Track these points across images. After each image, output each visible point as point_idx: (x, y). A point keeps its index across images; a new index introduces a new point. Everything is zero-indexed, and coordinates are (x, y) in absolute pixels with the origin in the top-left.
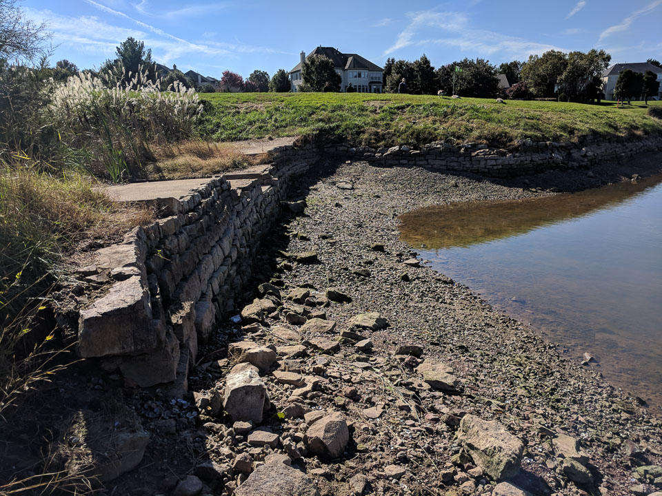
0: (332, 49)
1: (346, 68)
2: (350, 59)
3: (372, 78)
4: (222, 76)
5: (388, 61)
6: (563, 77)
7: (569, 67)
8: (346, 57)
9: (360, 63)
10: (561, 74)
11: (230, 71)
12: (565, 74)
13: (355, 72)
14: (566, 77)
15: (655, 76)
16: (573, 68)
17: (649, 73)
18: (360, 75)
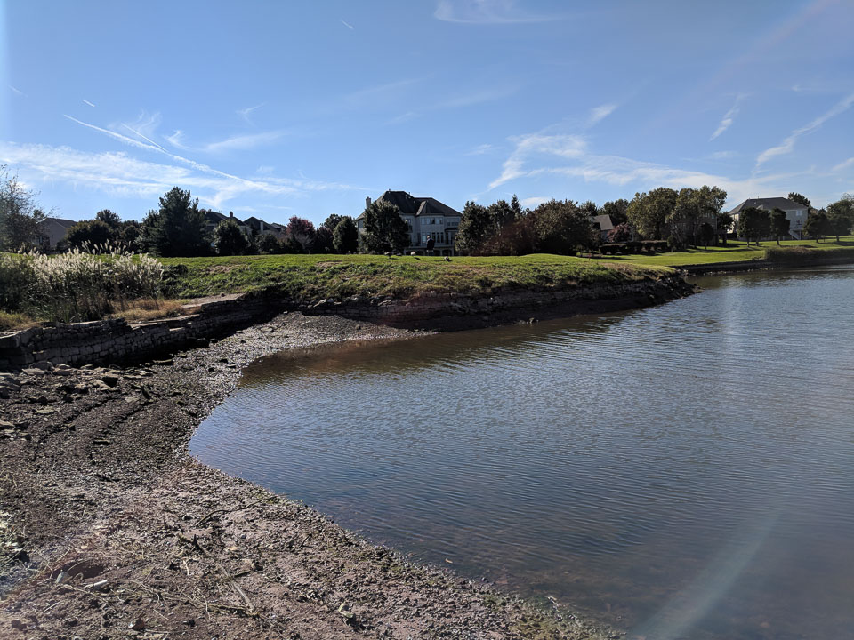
0: (403, 194)
1: (418, 213)
2: (423, 204)
3: (449, 224)
4: (289, 222)
5: (467, 204)
6: (671, 216)
7: (678, 206)
8: (419, 201)
9: (434, 207)
10: (669, 214)
11: (298, 217)
12: (673, 214)
13: (429, 219)
14: (674, 216)
15: (784, 214)
16: (682, 208)
17: (777, 210)
18: (434, 222)
